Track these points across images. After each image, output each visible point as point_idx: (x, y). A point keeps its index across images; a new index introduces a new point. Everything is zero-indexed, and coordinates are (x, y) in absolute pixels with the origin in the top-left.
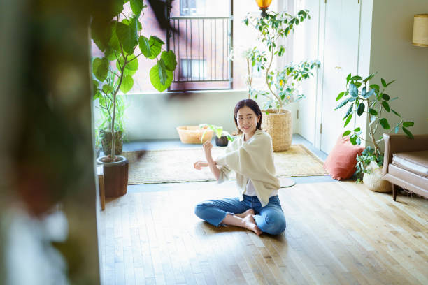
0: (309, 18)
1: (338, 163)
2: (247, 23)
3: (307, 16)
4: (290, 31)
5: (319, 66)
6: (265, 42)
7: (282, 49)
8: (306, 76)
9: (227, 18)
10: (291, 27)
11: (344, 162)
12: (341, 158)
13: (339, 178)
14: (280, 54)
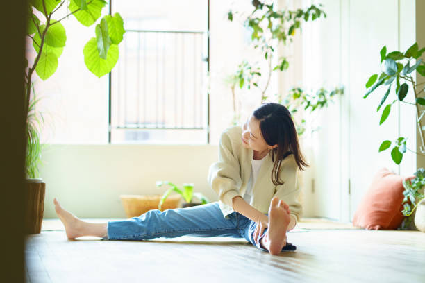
0: (325, 16)
1: (375, 205)
2: (231, 17)
3: (322, 15)
4: (297, 31)
5: (342, 92)
6: (259, 49)
7: (284, 62)
8: (323, 104)
9: (202, 33)
10: (297, 24)
11: (385, 202)
12: (379, 196)
13: (377, 227)
14: (282, 68)
